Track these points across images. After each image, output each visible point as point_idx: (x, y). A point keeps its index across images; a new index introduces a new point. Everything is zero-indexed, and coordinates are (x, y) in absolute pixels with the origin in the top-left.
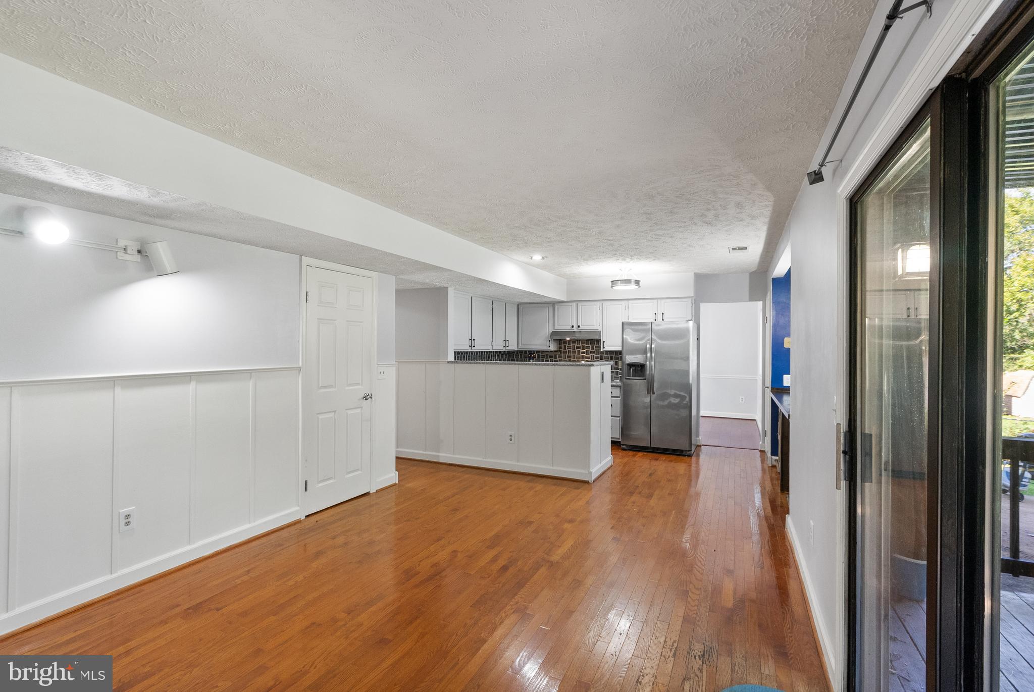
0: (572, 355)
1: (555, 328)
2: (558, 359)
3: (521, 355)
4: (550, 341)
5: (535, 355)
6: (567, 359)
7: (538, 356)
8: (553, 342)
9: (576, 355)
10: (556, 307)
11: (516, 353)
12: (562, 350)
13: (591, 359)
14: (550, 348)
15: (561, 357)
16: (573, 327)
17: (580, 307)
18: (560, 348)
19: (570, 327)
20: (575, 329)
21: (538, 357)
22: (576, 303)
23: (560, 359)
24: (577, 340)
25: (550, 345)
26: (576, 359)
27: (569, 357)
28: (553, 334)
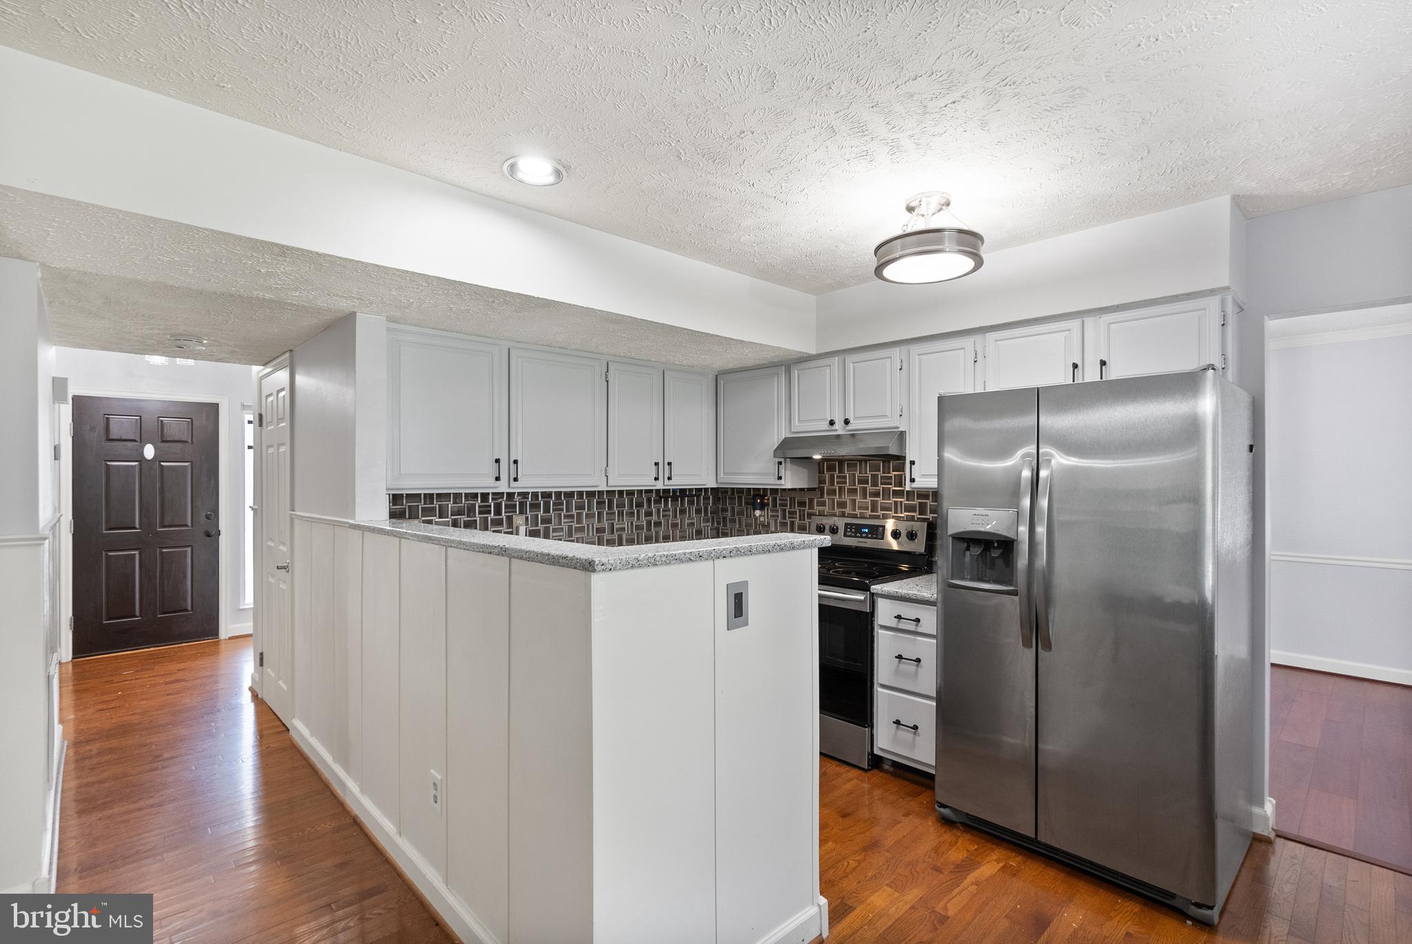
0: (847, 498)
1: (792, 430)
2: (817, 509)
3: (740, 498)
4: (780, 463)
5: (768, 499)
6: (837, 510)
7: (775, 500)
8: (789, 465)
9: (858, 499)
10: (795, 373)
11: (729, 493)
12: (826, 487)
13: (896, 512)
14: (782, 482)
15: (823, 504)
16: (832, 423)
17: (850, 367)
18: (822, 481)
19: (825, 425)
20: (839, 428)
21: (775, 505)
22: (841, 357)
23: (821, 508)
24: (861, 461)
25: (782, 474)
26: (858, 512)
27: (842, 505)
28: (786, 444)
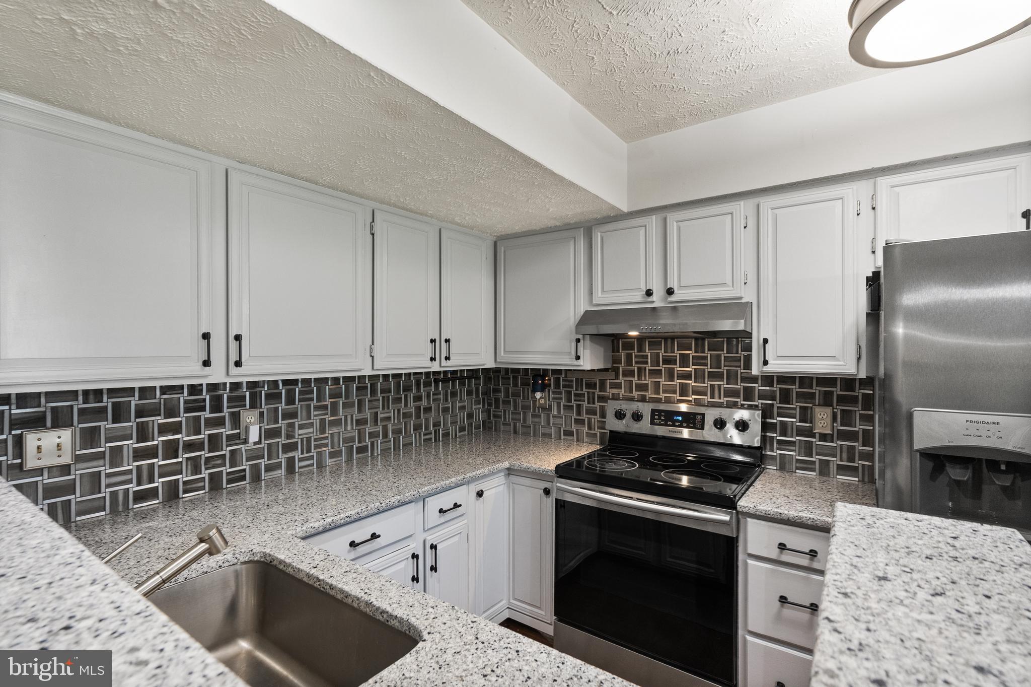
0: (649, 381)
1: (594, 302)
2: (610, 392)
3: (515, 378)
4: (578, 341)
5: (550, 380)
6: (635, 394)
7: (557, 381)
8: (588, 342)
9: (663, 381)
10: (597, 237)
11: (503, 373)
12: (622, 367)
13: (712, 397)
14: (581, 362)
15: (618, 386)
16: (649, 293)
17: (673, 227)
18: (616, 361)
19: (638, 296)
20: (658, 300)
21: (557, 385)
22: (661, 215)
23: (615, 391)
24: (666, 339)
25: (580, 353)
26: (662, 396)
27: (643, 387)
28: (588, 318)
